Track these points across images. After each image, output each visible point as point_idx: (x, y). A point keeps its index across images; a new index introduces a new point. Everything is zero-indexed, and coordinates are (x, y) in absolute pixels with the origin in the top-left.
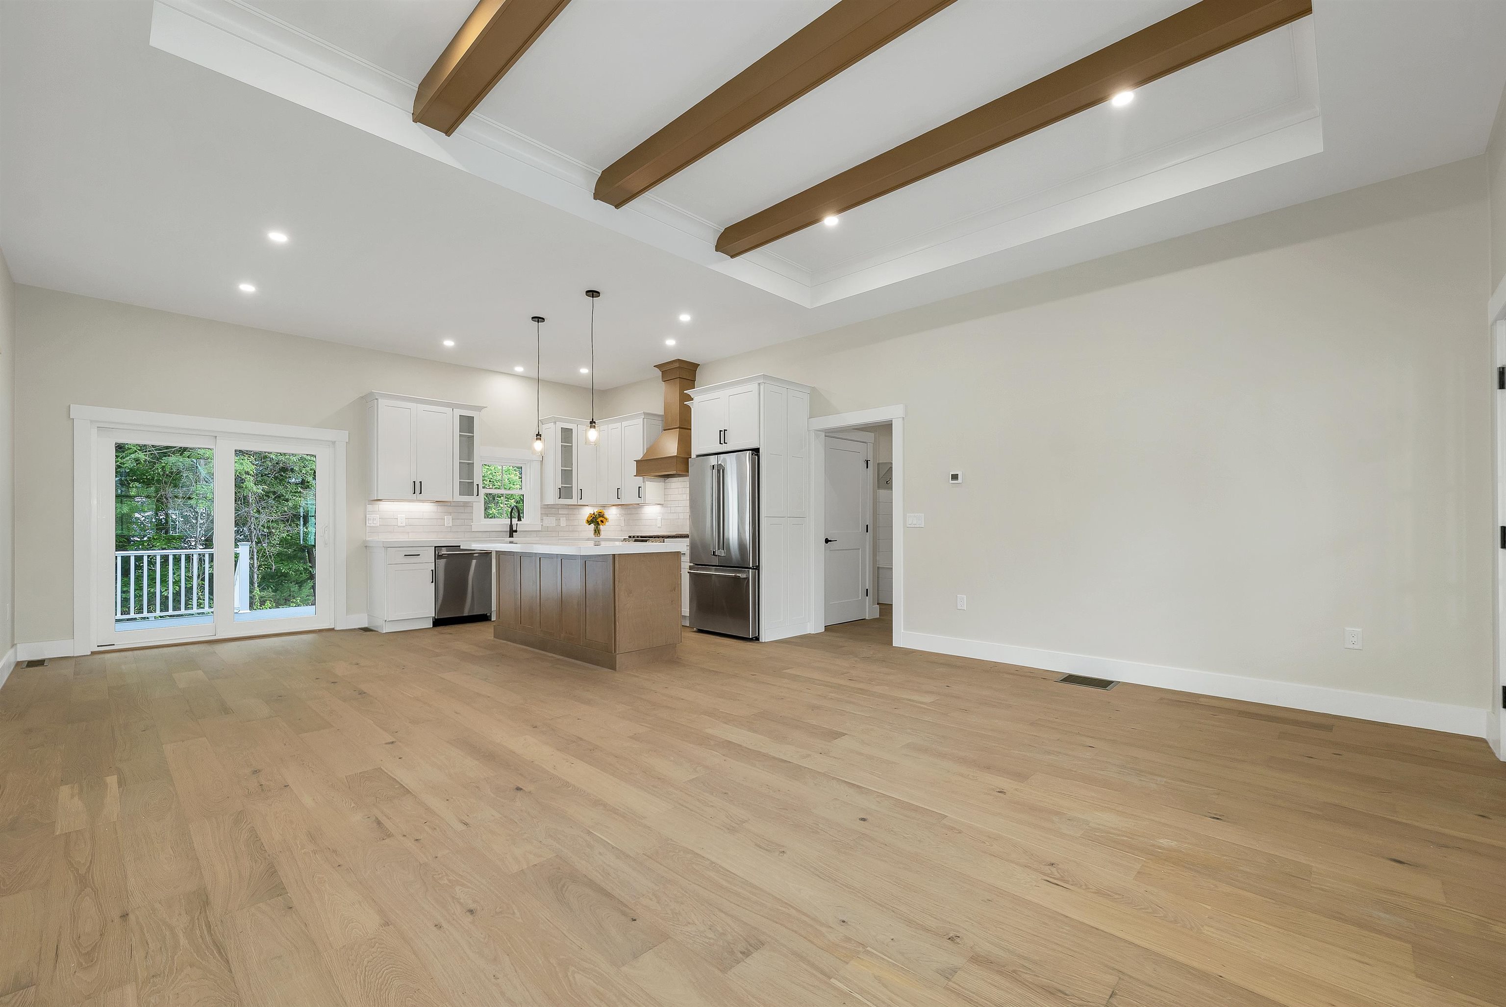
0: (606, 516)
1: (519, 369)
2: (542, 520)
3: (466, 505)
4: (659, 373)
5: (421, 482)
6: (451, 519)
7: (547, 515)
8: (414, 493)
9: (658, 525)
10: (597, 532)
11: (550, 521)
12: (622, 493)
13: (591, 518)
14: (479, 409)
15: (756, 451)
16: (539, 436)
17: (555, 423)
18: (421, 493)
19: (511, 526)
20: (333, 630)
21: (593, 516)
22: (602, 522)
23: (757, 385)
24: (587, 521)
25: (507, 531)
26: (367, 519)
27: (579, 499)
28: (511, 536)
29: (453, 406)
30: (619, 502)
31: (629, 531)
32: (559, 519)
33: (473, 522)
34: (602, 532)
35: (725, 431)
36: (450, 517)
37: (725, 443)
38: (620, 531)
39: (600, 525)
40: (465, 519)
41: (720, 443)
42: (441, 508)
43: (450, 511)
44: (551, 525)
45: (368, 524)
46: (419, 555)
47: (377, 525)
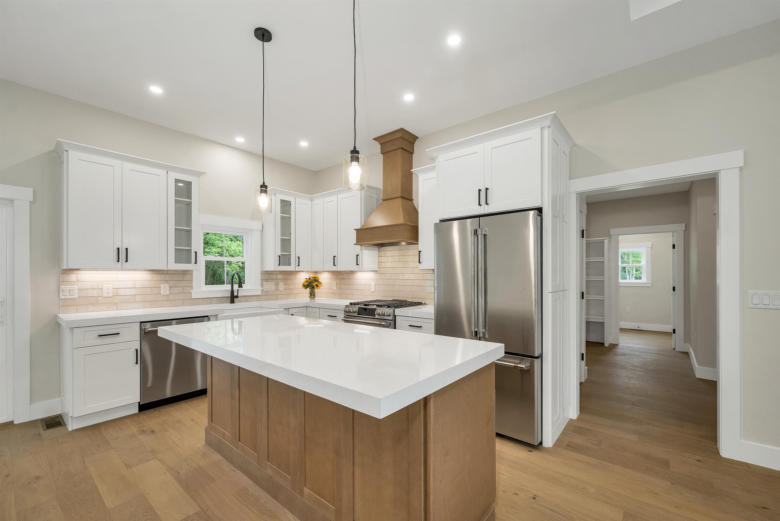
0: (320, 280)
1: (240, 140)
2: (262, 285)
3: (185, 273)
4: (377, 147)
5: (127, 249)
6: (168, 288)
7: (267, 280)
8: (119, 261)
9: (372, 290)
10: (312, 295)
11: (270, 286)
12: (339, 260)
13: (308, 283)
14: (199, 174)
15: (540, 210)
16: (264, 188)
17: (275, 194)
18: (127, 261)
19: (232, 292)
20: (9, 424)
21: (309, 281)
22: (317, 285)
23: (540, 128)
24: (304, 285)
25: (228, 297)
26: (61, 289)
27: (296, 266)
28: (232, 302)
29: (168, 169)
30: (334, 269)
31: (341, 294)
32: (277, 284)
33: (192, 290)
34: (316, 294)
35: (487, 189)
36: (167, 286)
37: (487, 204)
38: (332, 294)
39: (315, 288)
40: (183, 287)
41: (480, 205)
42: (156, 277)
43: (167, 279)
44: (270, 289)
45: (62, 297)
46: (119, 334)
47: (75, 299)
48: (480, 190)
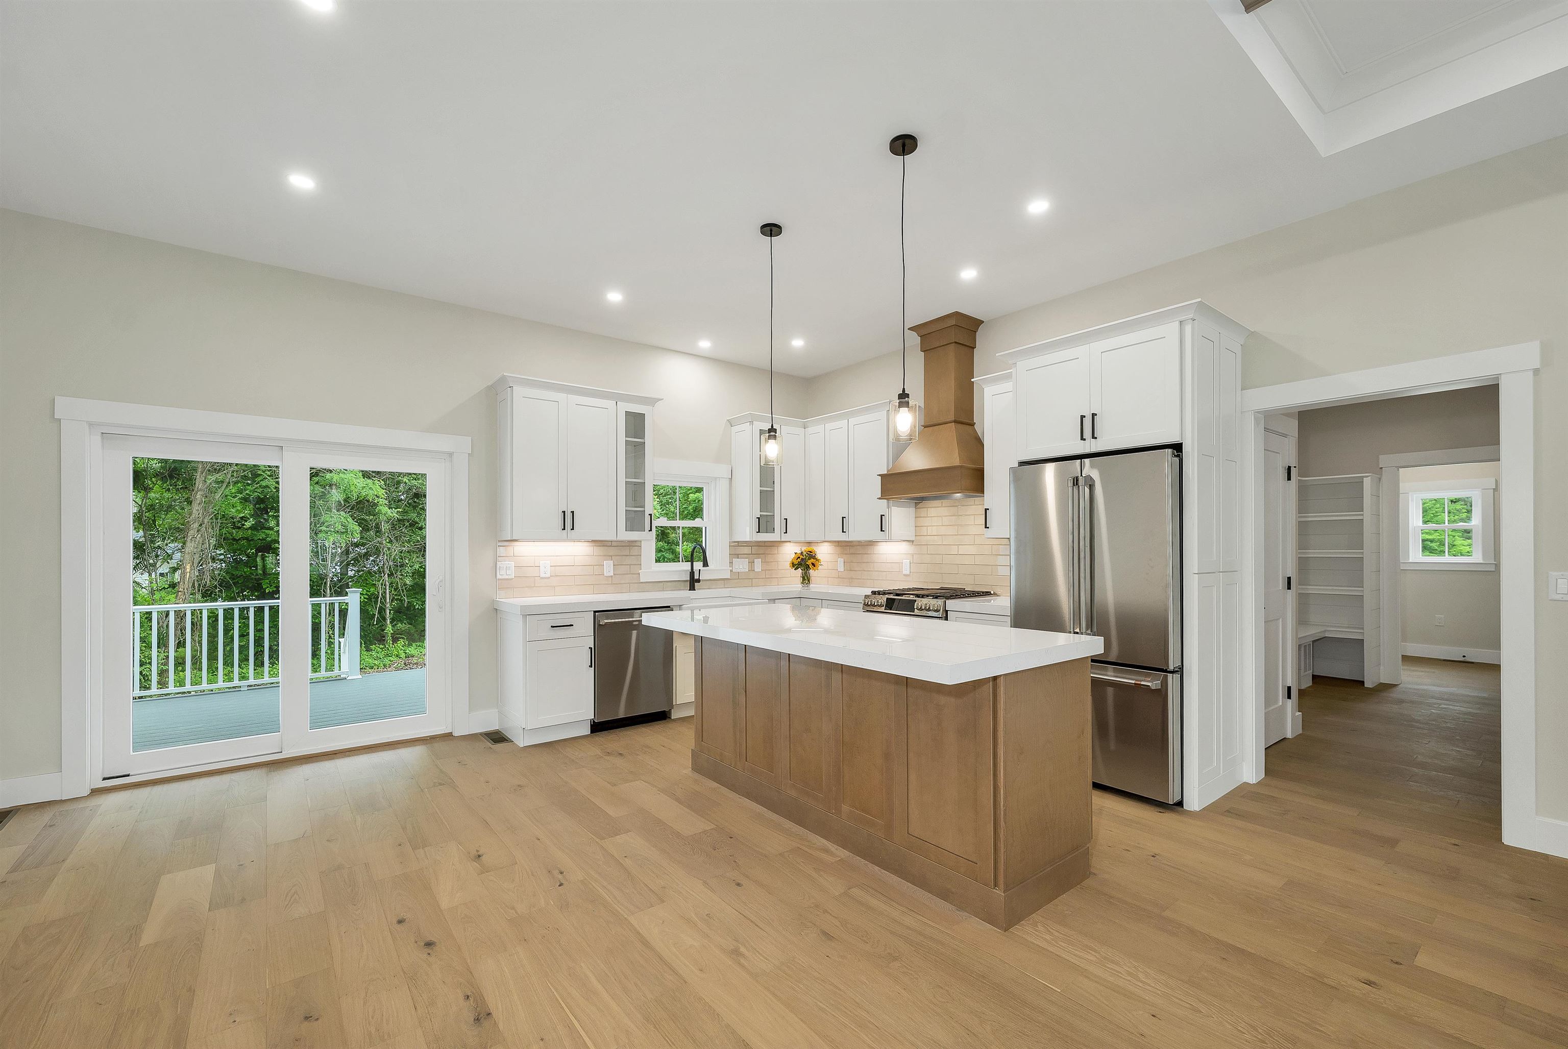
0: (819, 556)
1: (705, 345)
2: (731, 563)
3: (632, 544)
5: (573, 512)
6: (613, 566)
7: (737, 556)
8: (564, 529)
9: (905, 572)
10: (806, 579)
11: (741, 565)
12: (851, 524)
13: (798, 560)
14: (652, 402)
15: (1177, 448)
16: (772, 432)
17: (751, 422)
18: (573, 529)
19: (692, 573)
20: (449, 736)
21: (801, 557)
22: (813, 564)
23: (1177, 324)
24: (793, 563)
25: (687, 581)
26: (498, 567)
27: (783, 533)
28: (692, 588)
29: (618, 398)
30: (843, 537)
31: (852, 578)
32: (752, 563)
33: (641, 569)
34: (812, 579)
35: (1094, 415)
36: (611, 562)
37: (1094, 437)
38: (837, 578)
39: (810, 569)
40: (630, 565)
41: (1082, 439)
42: (598, 551)
43: (611, 554)
44: (743, 570)
45: (499, 576)
46: (572, 625)
47: (512, 579)
48: (1082, 417)
